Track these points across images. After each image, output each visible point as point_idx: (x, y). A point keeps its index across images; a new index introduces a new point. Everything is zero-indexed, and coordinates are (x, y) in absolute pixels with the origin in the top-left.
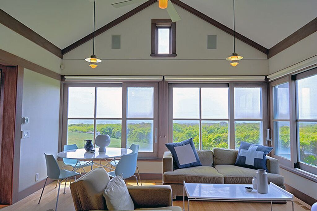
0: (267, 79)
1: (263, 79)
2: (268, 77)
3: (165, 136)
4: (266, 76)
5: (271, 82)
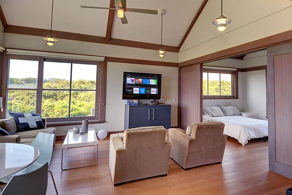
0: (5, 51)
2: (7, 50)
4: (6, 48)
5: (8, 55)
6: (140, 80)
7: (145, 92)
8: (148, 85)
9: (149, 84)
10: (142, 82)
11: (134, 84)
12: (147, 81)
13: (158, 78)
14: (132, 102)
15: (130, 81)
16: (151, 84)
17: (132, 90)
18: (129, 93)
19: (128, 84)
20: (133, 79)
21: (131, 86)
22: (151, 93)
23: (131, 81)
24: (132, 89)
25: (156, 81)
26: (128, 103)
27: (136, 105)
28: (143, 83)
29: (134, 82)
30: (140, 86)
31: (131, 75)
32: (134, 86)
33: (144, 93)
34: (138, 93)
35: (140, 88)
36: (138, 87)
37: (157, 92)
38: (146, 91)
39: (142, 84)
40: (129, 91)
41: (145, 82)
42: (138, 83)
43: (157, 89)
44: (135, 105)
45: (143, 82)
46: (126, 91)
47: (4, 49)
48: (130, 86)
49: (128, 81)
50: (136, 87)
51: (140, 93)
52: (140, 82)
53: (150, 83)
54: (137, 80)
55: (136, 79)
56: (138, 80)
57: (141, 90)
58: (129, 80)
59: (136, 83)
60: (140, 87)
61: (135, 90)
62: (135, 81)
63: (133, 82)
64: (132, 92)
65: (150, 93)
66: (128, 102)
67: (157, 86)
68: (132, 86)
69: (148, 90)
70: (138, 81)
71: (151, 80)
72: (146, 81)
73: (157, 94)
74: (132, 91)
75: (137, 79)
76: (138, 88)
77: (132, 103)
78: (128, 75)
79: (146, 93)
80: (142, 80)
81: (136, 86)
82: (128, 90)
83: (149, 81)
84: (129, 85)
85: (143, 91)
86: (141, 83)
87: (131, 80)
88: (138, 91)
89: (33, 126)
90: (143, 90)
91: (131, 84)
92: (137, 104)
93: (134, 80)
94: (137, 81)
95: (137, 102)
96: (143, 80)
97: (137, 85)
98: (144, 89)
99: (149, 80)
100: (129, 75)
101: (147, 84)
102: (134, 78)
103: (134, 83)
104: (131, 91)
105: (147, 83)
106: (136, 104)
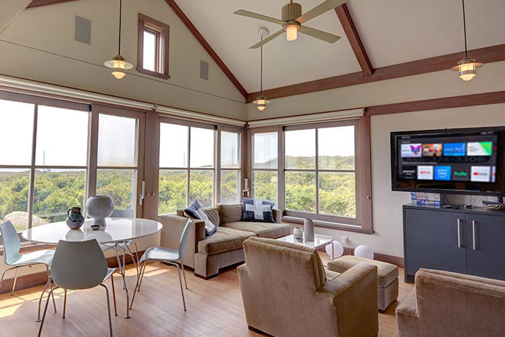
0: (246, 125)
1: (242, 124)
2: (249, 123)
3: (154, 194)
4: (247, 122)
5: (250, 129)
6: (437, 147)
7: (452, 177)
8: (460, 160)
9: (463, 154)
10: (442, 151)
11: (418, 158)
12: (457, 149)
13: (495, 138)
14: (424, 198)
15: (409, 151)
16: (469, 154)
17: (413, 171)
18: (406, 178)
19: (405, 159)
20: (415, 145)
21: (412, 163)
22: (470, 177)
23: (412, 151)
24: (415, 168)
25: (489, 145)
26: (413, 199)
27: (436, 207)
28: (445, 154)
29: (420, 153)
30: (436, 161)
31: (412, 137)
32: (419, 161)
33: (449, 179)
34: (431, 177)
35: (436, 167)
36: (431, 163)
37: (494, 177)
38: (456, 173)
39: (443, 157)
40: (407, 174)
41: (452, 149)
42: (431, 154)
43: (494, 168)
44: (433, 207)
45: (446, 150)
46: (400, 173)
47: (245, 123)
48: (409, 161)
49: (404, 151)
50: (424, 163)
51: (436, 178)
52: (436, 151)
53: (466, 152)
54: (427, 147)
55: (425, 145)
56: (431, 148)
57: (439, 170)
58: (406, 150)
59: (425, 155)
60: (436, 163)
61: (422, 170)
62: (423, 150)
63: (416, 152)
64: (415, 175)
65: (467, 179)
66: (414, 197)
67: (494, 160)
68: (413, 161)
69: (460, 172)
70: (430, 151)
71: (469, 144)
72: (454, 148)
73: (493, 180)
74: (413, 173)
75: (429, 145)
76: (431, 168)
77: (425, 201)
78: (403, 138)
79: (454, 179)
80: (443, 146)
81: (426, 161)
82: (404, 172)
83: (463, 148)
84: (406, 161)
85: (444, 173)
86: (438, 154)
87: (413, 148)
88: (429, 173)
89: (259, 216)
90: (445, 170)
91: (412, 158)
92: (437, 205)
93: (419, 147)
94: (426, 150)
95: (438, 198)
96: (446, 145)
97: (428, 160)
98: (449, 168)
99: (464, 145)
100: (407, 139)
101: (456, 154)
102: (420, 144)
103: (419, 155)
104: (411, 174)
105: (457, 152)
106: (434, 205)
